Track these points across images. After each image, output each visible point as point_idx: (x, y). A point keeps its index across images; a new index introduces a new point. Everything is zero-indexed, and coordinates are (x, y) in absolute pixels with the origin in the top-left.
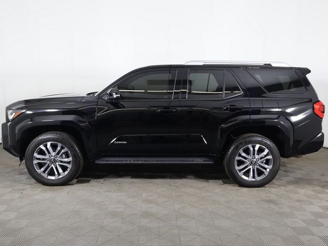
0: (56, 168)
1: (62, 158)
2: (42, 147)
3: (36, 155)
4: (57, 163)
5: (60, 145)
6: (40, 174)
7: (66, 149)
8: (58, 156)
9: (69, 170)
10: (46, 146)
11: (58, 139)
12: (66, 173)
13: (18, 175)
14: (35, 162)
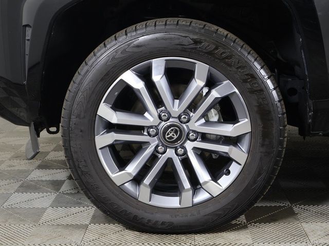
0: (186, 163)
1: (208, 123)
2: (130, 78)
3: (105, 112)
4: (189, 145)
5: (201, 70)
6: (120, 189)
7: (226, 88)
8: (194, 116)
9: (235, 169)
10: (145, 75)
11: (196, 42)
12: (225, 181)
13: (18, 191)
14: (104, 140)
